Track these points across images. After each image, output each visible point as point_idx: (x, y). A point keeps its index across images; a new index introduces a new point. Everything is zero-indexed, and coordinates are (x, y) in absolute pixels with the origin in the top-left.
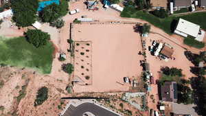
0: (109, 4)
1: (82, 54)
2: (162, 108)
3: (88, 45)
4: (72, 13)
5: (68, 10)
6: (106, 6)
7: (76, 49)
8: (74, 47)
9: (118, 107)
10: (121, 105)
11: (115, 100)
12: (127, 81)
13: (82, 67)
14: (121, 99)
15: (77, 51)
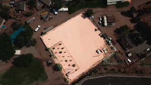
0: (57, 11)
1: (61, 52)
2: (130, 55)
3: (60, 44)
4: (36, 30)
5: (32, 30)
6: (56, 13)
7: (54, 52)
8: (52, 52)
9: (104, 71)
10: (105, 69)
11: (100, 69)
12: (100, 52)
13: (66, 61)
14: (103, 65)
15: (56, 53)
